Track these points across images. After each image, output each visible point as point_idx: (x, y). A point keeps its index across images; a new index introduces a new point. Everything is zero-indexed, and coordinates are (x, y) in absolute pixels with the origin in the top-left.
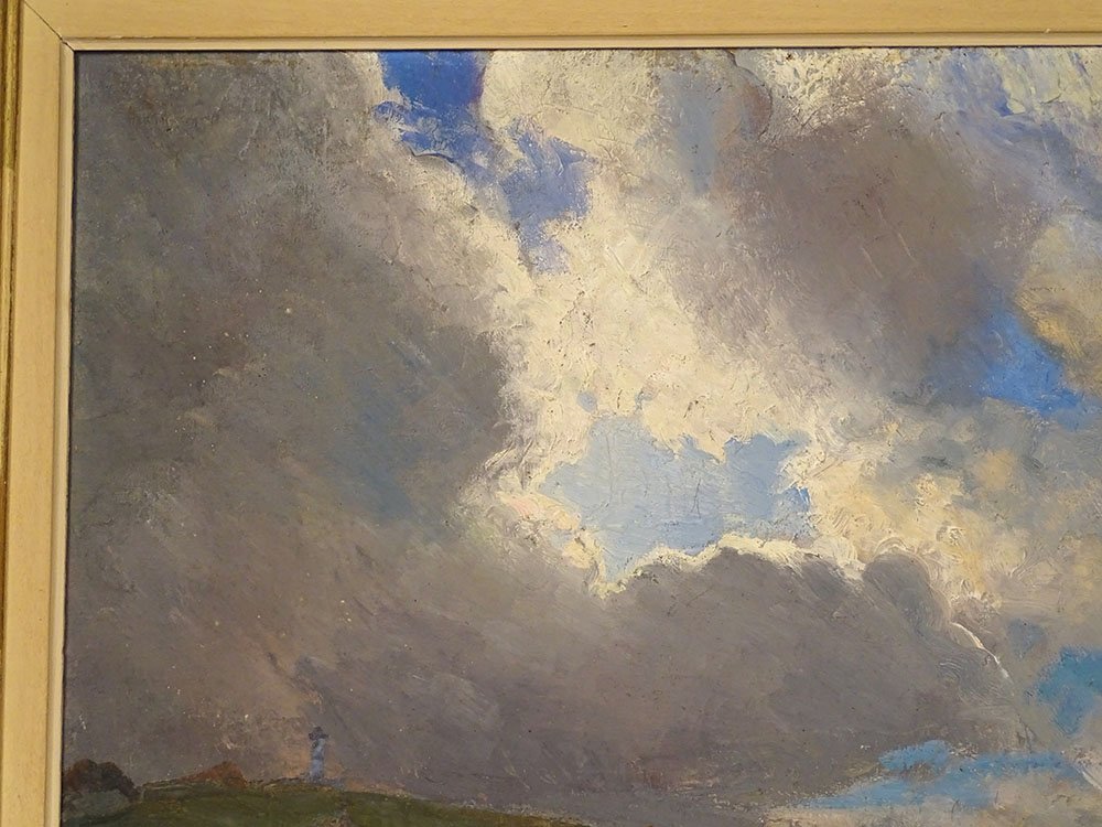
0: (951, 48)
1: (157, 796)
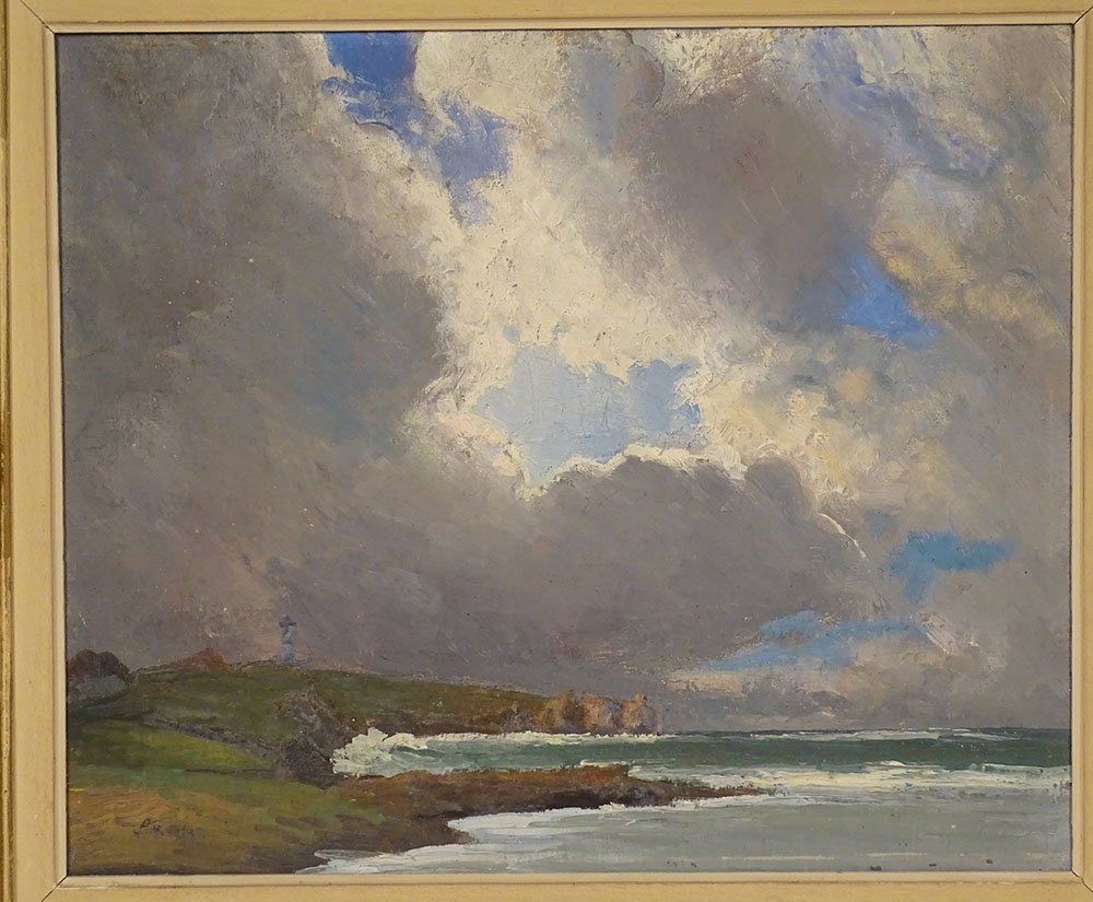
0: (814, 28)
1: (150, 679)
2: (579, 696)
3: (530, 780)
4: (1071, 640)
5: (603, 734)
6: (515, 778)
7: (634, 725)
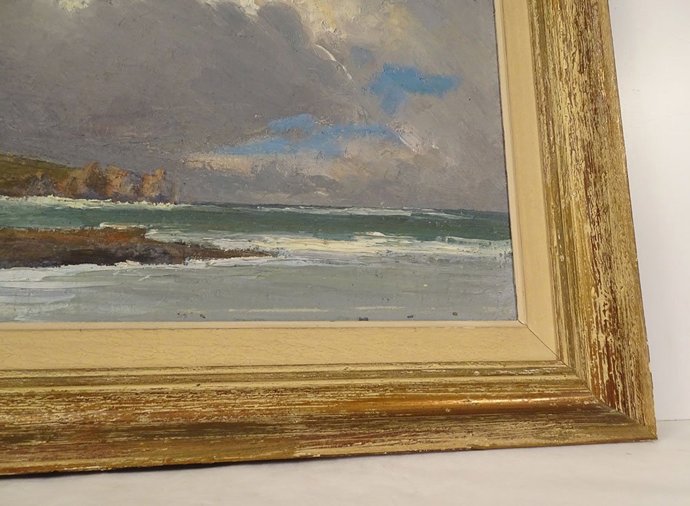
2: (104, 168)
3: (48, 238)
4: (504, 149)
5: (123, 201)
6: (32, 236)
7: (153, 195)
